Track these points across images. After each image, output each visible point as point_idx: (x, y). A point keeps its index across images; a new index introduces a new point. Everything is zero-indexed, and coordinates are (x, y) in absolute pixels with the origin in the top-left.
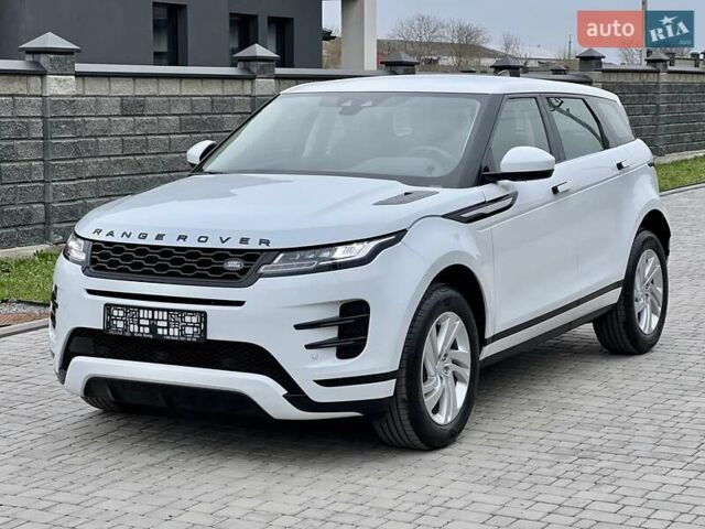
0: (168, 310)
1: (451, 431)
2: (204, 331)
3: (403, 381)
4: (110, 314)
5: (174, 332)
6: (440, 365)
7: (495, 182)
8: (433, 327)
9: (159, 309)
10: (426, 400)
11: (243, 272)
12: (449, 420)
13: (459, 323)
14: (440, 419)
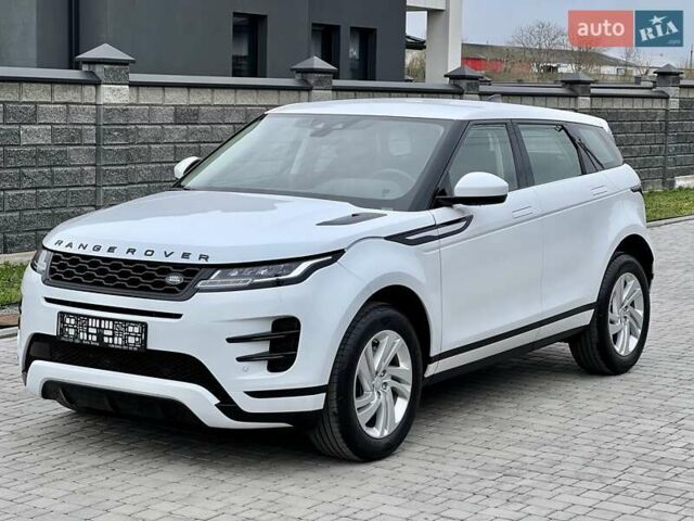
0: (113, 320)
1: (388, 444)
2: (145, 342)
3: (334, 396)
4: (63, 322)
5: (119, 341)
6: (378, 381)
7: (450, 206)
8: (369, 344)
9: (105, 319)
10: (358, 414)
11: (182, 286)
12: (386, 433)
13: (399, 341)
14: (375, 433)
